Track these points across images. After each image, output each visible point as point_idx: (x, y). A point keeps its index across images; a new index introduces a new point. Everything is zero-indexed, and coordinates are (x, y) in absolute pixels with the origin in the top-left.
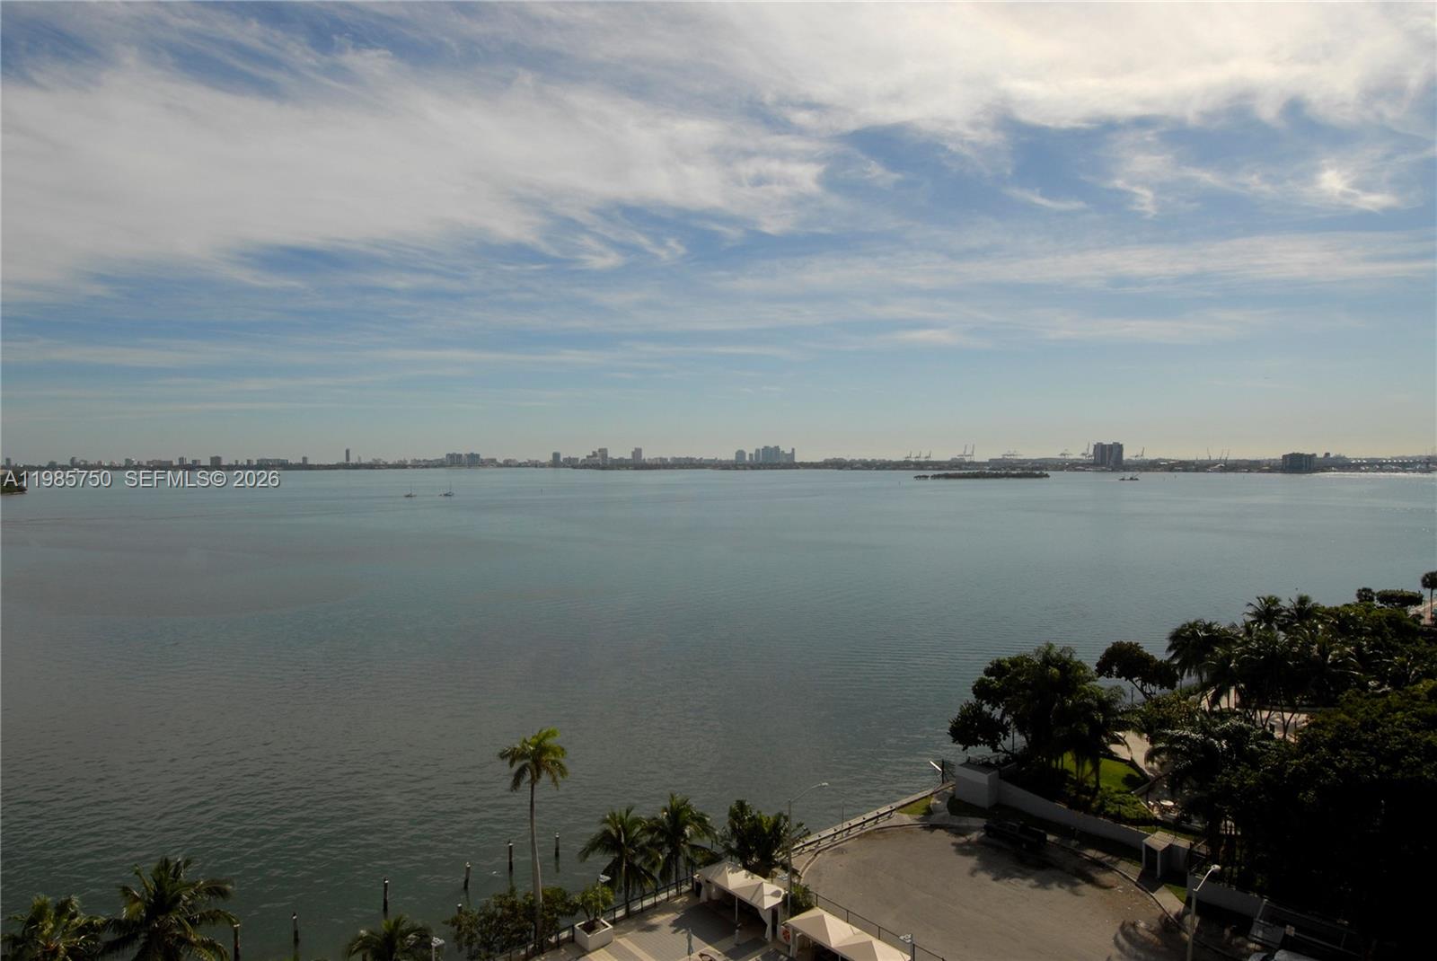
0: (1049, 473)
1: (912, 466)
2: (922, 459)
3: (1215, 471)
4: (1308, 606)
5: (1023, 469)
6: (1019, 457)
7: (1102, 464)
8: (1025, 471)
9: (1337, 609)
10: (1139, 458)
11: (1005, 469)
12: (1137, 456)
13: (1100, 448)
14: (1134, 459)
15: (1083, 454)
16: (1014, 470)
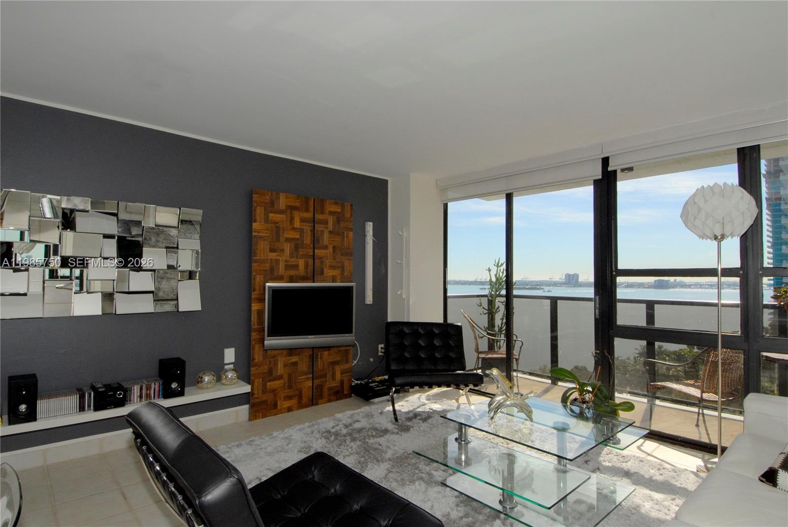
0: (544, 287)
1: (478, 283)
2: (483, 280)
3: (623, 287)
4: (662, 349)
5: (531, 285)
6: (530, 280)
7: (569, 284)
8: (533, 287)
9: (676, 351)
10: (586, 281)
11: (523, 285)
12: (585, 280)
13: (568, 276)
14: (584, 281)
15: (560, 279)
16: (527, 285)
